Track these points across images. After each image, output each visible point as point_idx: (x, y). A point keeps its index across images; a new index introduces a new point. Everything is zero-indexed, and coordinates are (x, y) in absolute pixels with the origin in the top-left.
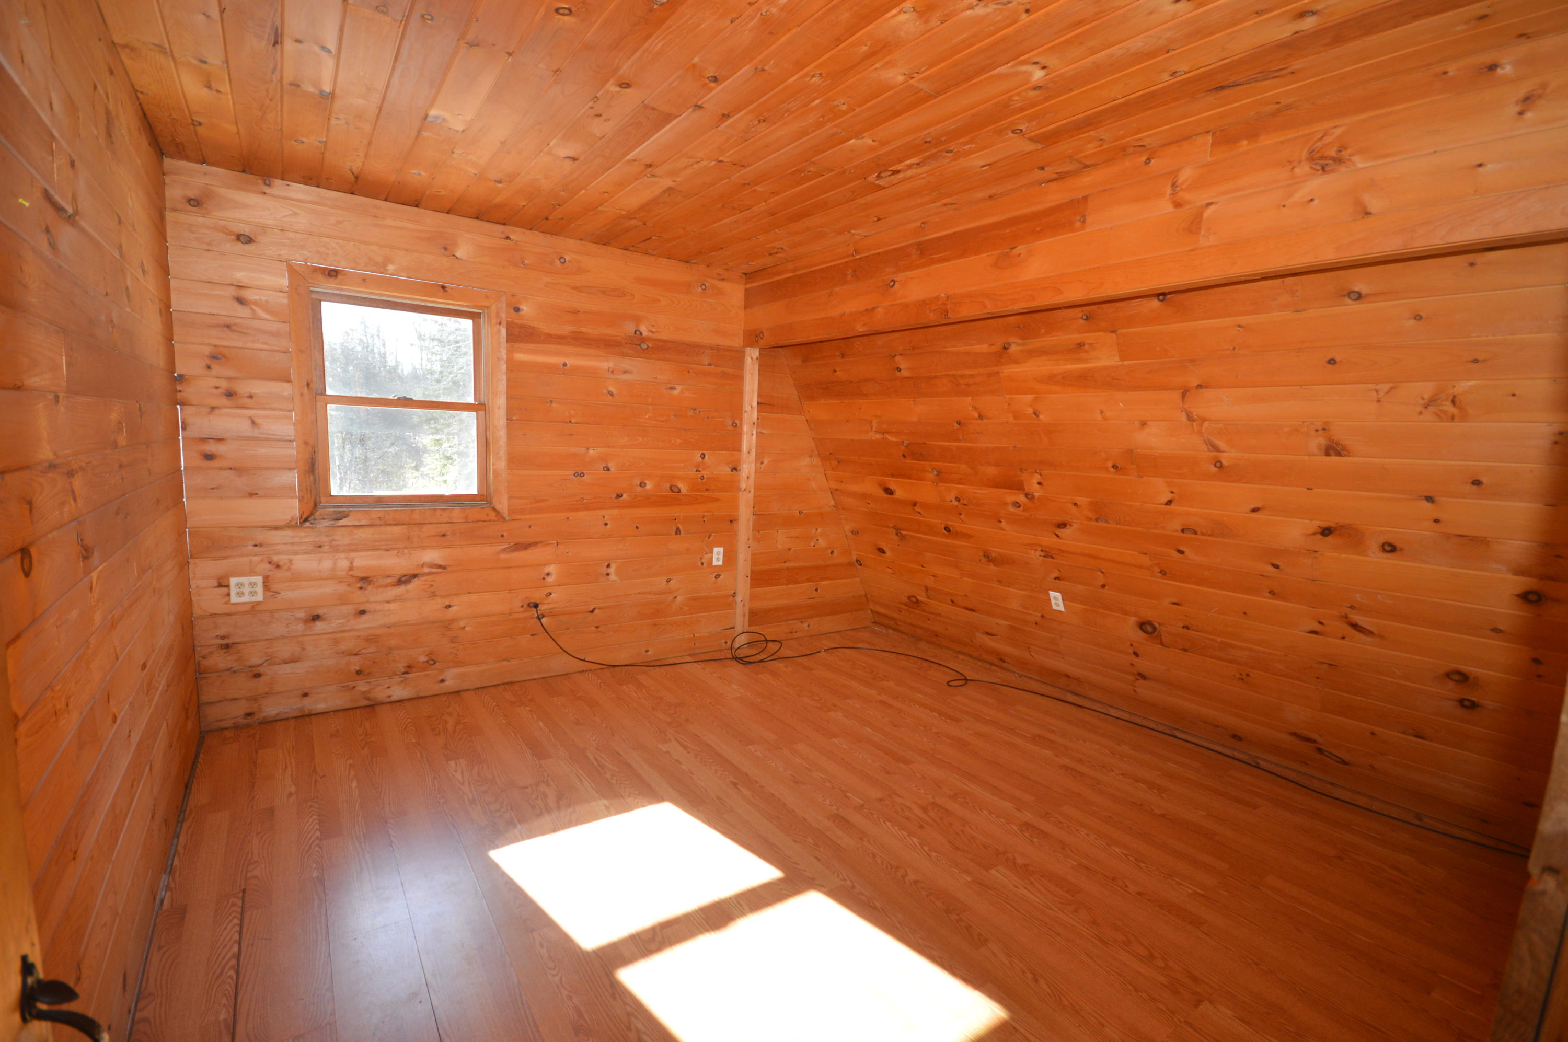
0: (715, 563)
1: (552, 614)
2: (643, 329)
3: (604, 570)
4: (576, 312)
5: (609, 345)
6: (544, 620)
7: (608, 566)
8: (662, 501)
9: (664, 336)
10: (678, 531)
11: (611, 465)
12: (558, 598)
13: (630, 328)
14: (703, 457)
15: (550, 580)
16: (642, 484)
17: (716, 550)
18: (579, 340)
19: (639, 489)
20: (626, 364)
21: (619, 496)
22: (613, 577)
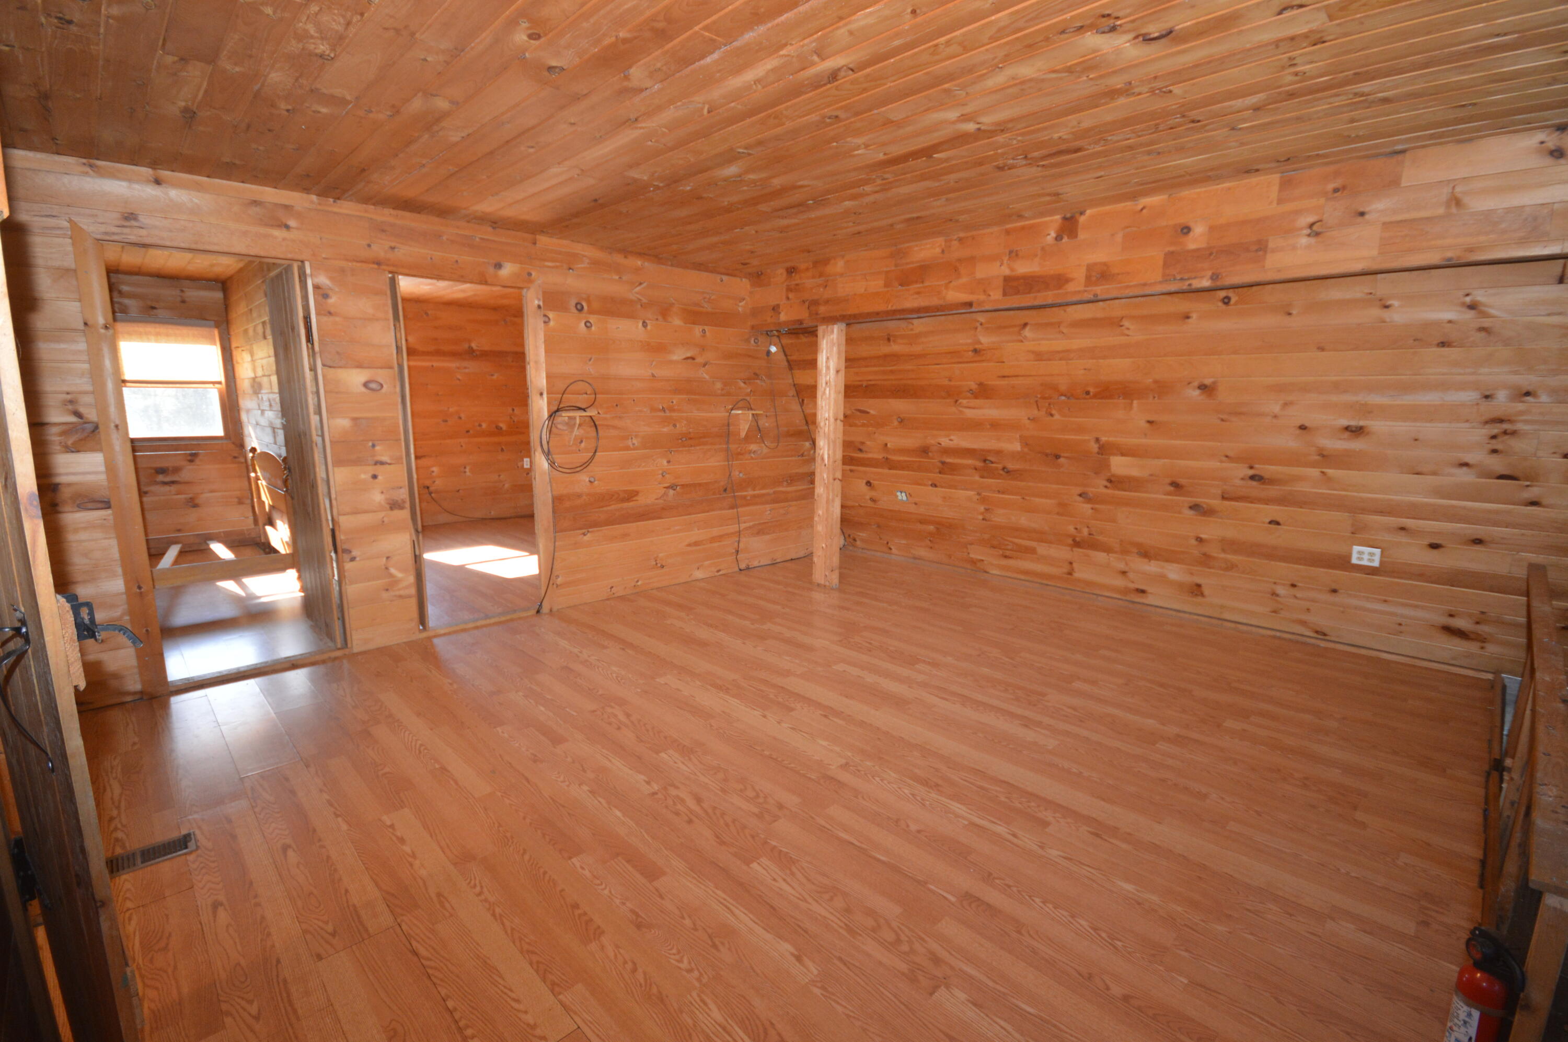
0: (525, 466)
1: (436, 492)
2: (474, 345)
3: (462, 469)
4: (436, 339)
5: (454, 355)
6: (433, 495)
7: (465, 468)
8: (491, 434)
9: (486, 348)
10: (502, 450)
11: (462, 415)
12: (439, 484)
13: (466, 346)
14: (513, 410)
15: (434, 474)
16: (480, 425)
17: (525, 460)
18: (439, 353)
19: (478, 428)
20: (465, 364)
21: (468, 432)
22: (468, 474)
